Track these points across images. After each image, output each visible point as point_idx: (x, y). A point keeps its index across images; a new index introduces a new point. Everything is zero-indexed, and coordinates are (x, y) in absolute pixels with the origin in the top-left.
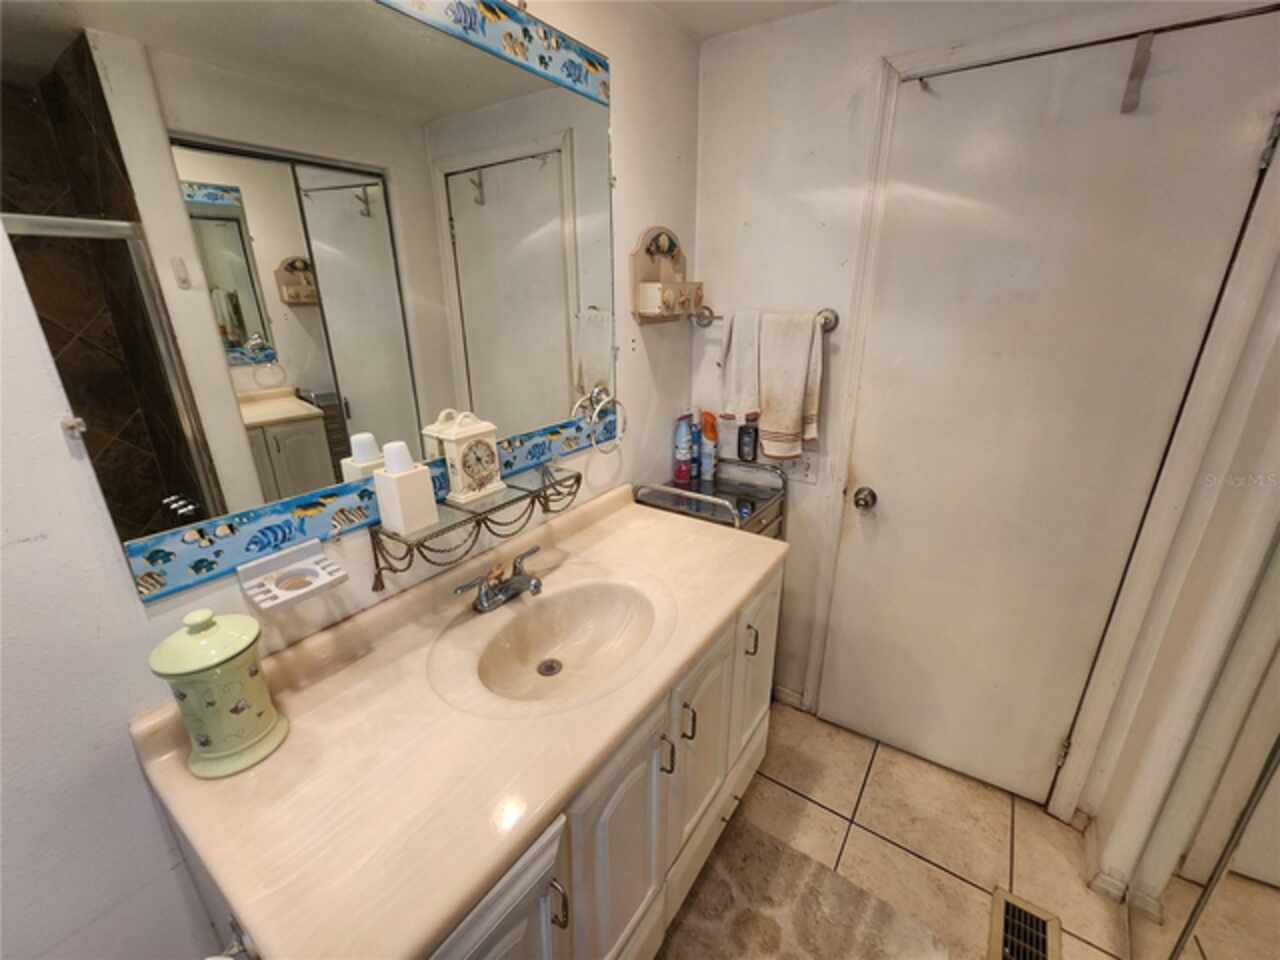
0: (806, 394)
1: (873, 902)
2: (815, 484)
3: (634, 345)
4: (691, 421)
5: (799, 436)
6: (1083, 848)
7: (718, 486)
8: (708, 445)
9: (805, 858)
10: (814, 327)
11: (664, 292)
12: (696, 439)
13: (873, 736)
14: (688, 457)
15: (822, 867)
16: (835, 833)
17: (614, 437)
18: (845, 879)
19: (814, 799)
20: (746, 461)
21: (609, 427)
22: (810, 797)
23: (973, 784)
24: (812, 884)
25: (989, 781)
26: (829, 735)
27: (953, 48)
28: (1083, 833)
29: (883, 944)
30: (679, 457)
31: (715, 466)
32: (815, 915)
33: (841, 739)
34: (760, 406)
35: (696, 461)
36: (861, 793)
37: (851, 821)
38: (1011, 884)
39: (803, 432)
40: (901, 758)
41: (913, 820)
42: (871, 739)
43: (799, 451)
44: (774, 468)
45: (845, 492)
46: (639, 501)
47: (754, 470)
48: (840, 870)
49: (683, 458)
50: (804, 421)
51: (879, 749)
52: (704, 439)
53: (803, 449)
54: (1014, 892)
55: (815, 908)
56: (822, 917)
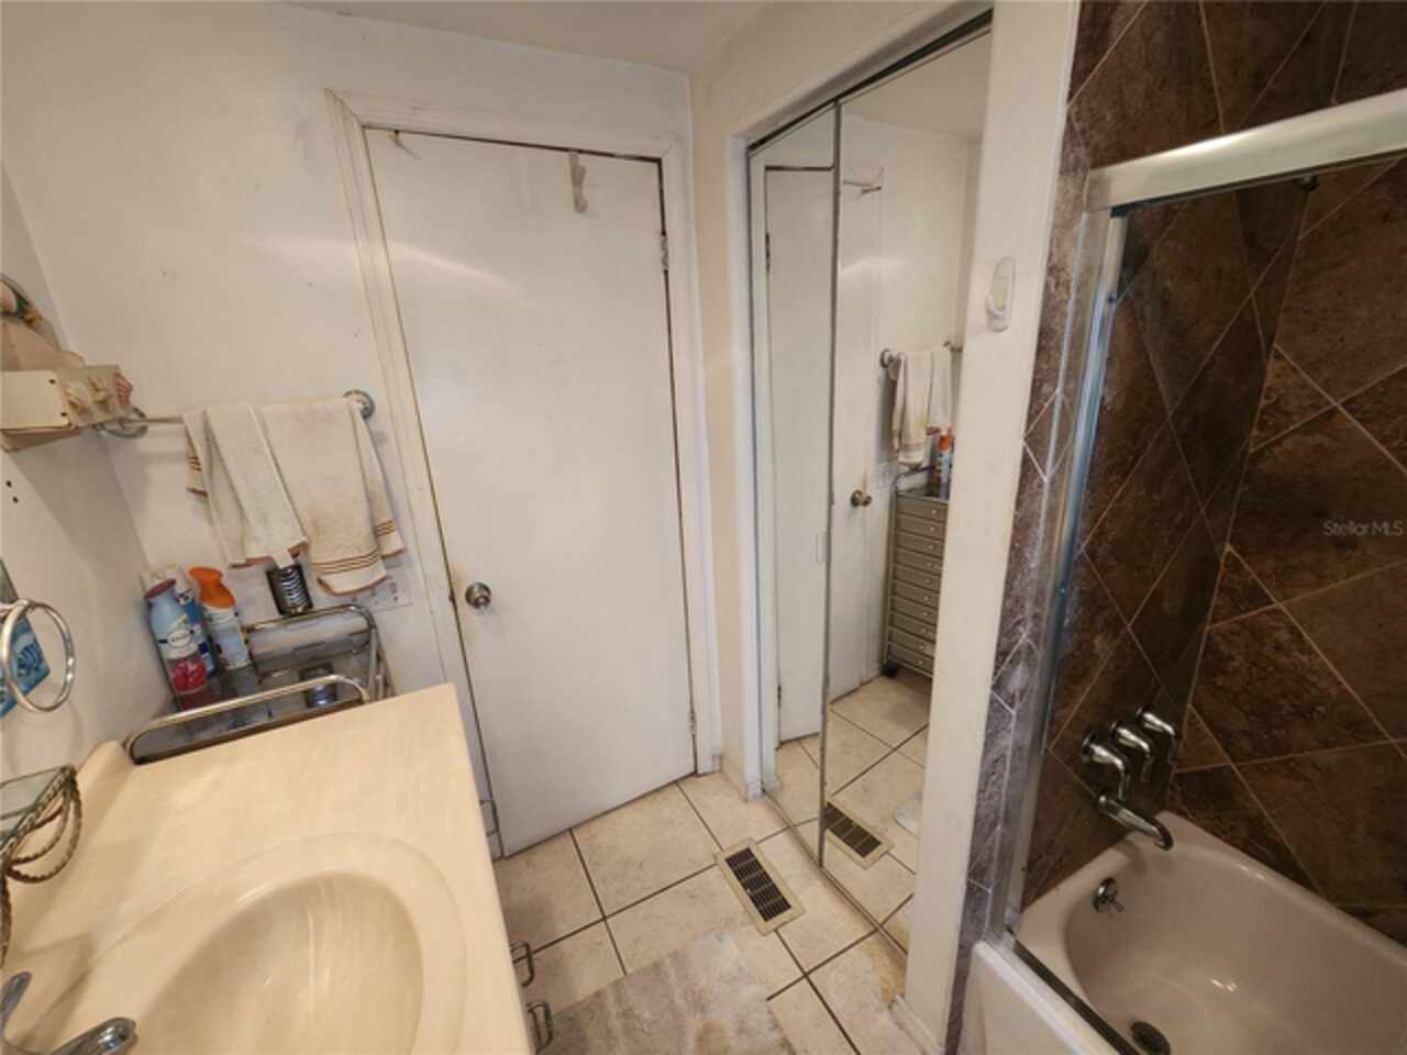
0: (370, 500)
1: (668, 961)
2: (411, 604)
3: (12, 492)
4: (173, 591)
5: (377, 555)
6: (727, 779)
7: (261, 670)
8: (222, 616)
9: (598, 994)
10: (352, 414)
11: (64, 387)
12: (196, 614)
13: (562, 829)
14: (194, 647)
15: (617, 985)
16: (601, 943)
17: (47, 672)
18: (638, 972)
19: (563, 935)
20: (297, 614)
21: (29, 660)
22: (558, 937)
23: (650, 798)
24: (621, 1010)
25: (659, 785)
26: (528, 863)
27: (415, 108)
28: (721, 770)
29: (696, 984)
30: (173, 653)
31: (247, 642)
32: (643, 1030)
33: (539, 856)
34: (304, 533)
35: (210, 646)
36: (592, 887)
37: (604, 918)
38: (718, 844)
39: (379, 548)
40: (596, 824)
41: (641, 866)
42: (564, 832)
43: (383, 573)
44: (345, 607)
45: (452, 599)
46: (141, 761)
47: (315, 621)
48: (629, 971)
49: (185, 654)
50: (378, 532)
51: (576, 834)
52: (212, 610)
53: (387, 568)
54: (725, 847)
55: (638, 1025)
56: (649, 1027)
